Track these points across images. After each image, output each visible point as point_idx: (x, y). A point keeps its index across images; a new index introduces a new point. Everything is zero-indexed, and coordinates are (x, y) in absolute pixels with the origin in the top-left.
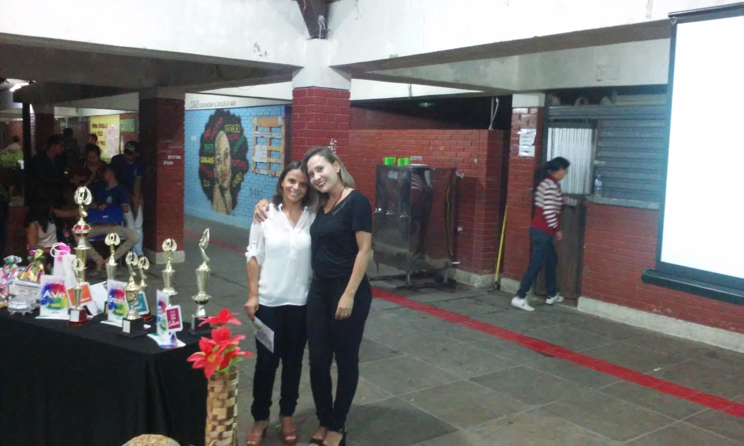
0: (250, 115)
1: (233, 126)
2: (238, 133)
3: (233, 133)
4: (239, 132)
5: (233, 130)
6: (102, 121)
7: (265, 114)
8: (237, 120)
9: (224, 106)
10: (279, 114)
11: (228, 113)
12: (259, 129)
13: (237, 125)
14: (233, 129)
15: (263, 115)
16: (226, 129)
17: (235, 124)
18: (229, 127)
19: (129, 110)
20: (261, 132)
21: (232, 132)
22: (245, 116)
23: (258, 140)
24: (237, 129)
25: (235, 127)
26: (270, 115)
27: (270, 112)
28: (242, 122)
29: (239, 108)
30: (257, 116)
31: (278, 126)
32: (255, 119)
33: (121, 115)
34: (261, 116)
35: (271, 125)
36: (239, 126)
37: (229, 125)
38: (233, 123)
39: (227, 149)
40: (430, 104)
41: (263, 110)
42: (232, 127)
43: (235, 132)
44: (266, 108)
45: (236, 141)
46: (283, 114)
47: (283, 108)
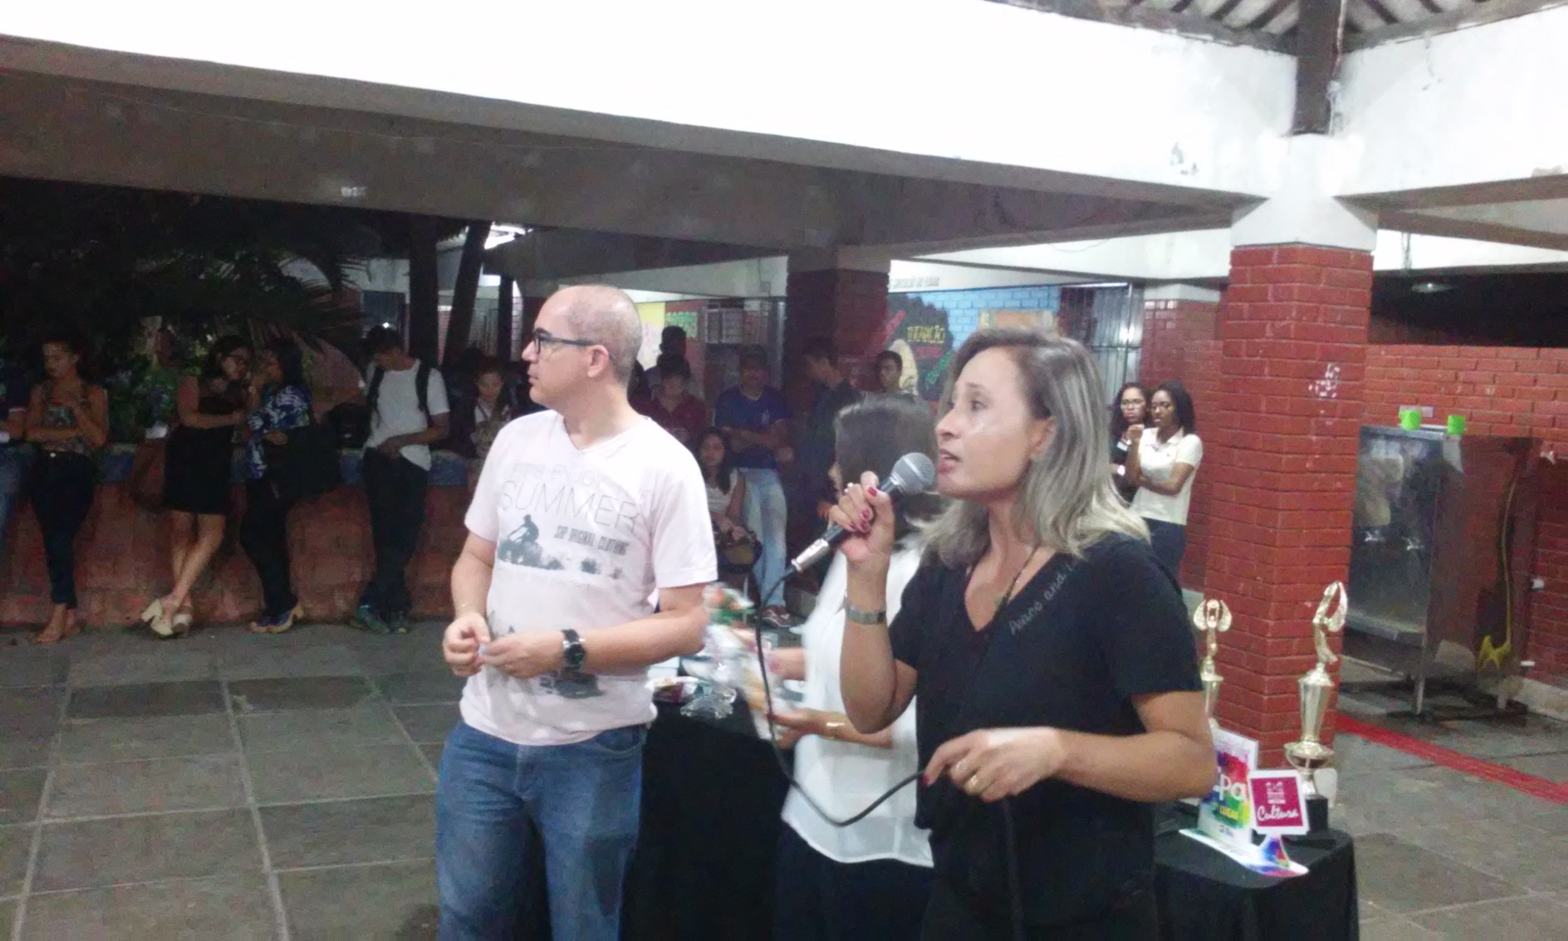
0: (971, 308)
1: (929, 330)
2: (939, 345)
3: (927, 344)
4: (941, 342)
5: (927, 339)
7: (1009, 304)
8: (940, 317)
9: (911, 286)
10: (1044, 303)
11: (918, 302)
13: (938, 327)
14: (926, 334)
15: (1004, 307)
16: (910, 335)
17: (934, 325)
18: (920, 330)
19: (698, 294)
21: (925, 341)
22: (957, 308)
24: (937, 336)
25: (934, 332)
26: (1022, 307)
27: (1021, 300)
28: (951, 320)
29: (944, 291)
30: (989, 310)
32: (985, 316)
33: (667, 303)
34: (999, 310)
36: (942, 329)
37: (917, 328)
38: (929, 323)
39: (911, 378)
40: (1440, 288)
41: (1006, 294)
42: (924, 331)
43: (934, 342)
44: (1013, 292)
45: (935, 362)
46: (1055, 304)
47: (1055, 293)
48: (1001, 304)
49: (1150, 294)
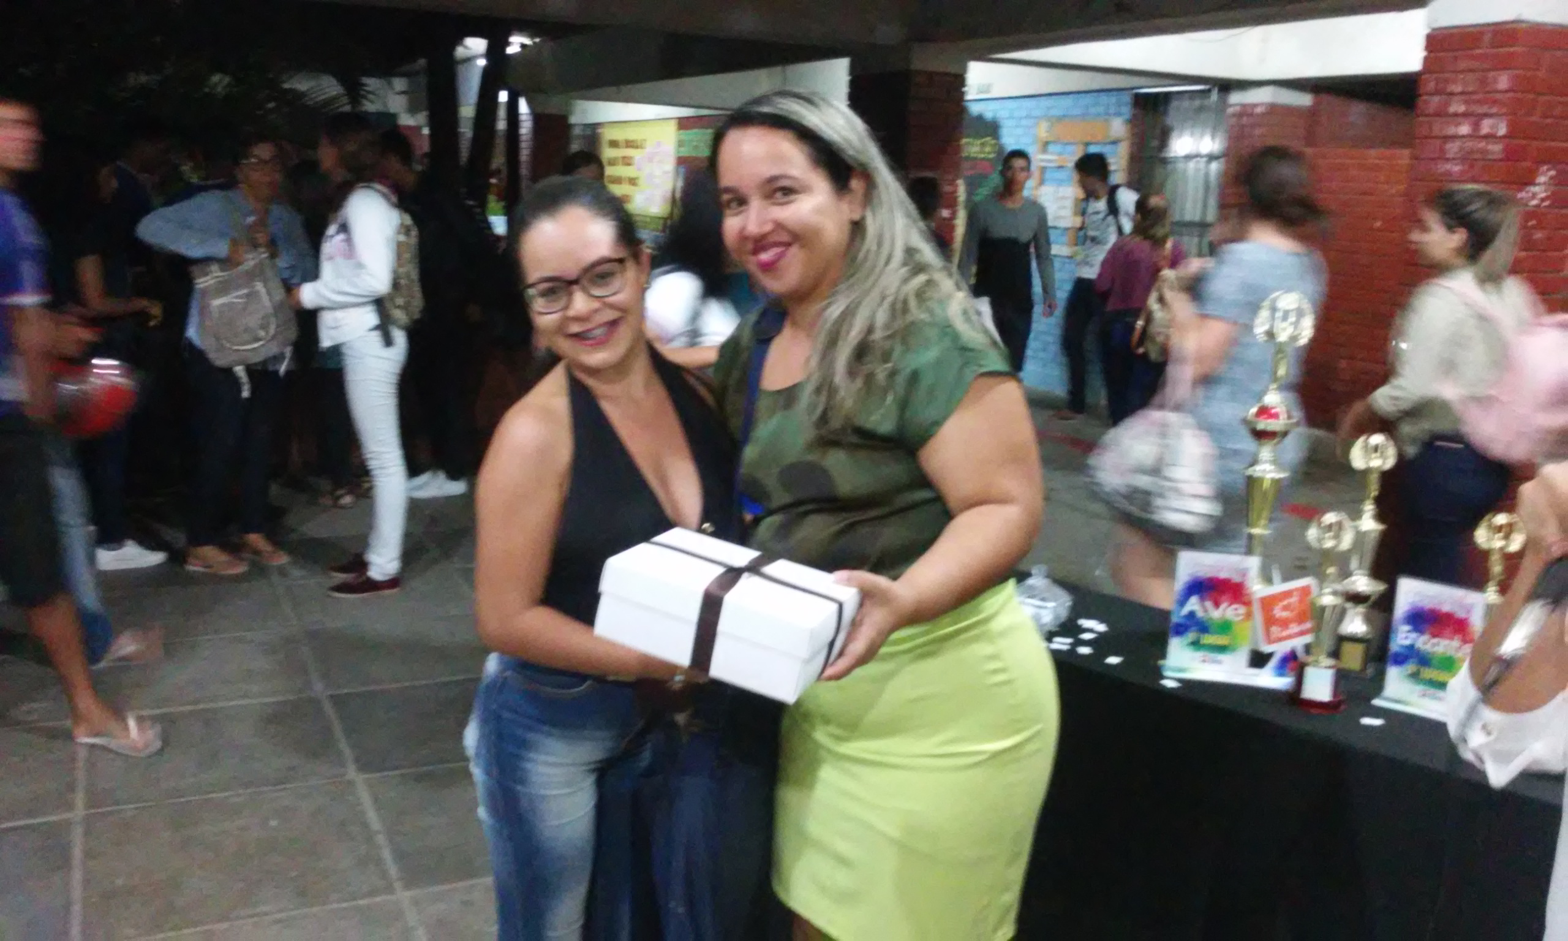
0: (1028, 117)
1: (978, 143)
3: (975, 159)
4: (994, 155)
6: (631, 134)
7: (1071, 111)
8: (991, 129)
10: (1114, 110)
12: (1051, 148)
13: (988, 139)
15: (1067, 115)
17: (984, 137)
18: (969, 143)
19: (709, 108)
20: (1060, 154)
21: (972, 155)
22: (1011, 117)
23: (1048, 175)
24: (985, 148)
25: (983, 145)
26: (1088, 115)
27: (1087, 107)
28: (1003, 130)
29: (997, 98)
30: (1049, 119)
31: (1112, 139)
32: (1043, 126)
33: (680, 119)
34: (1060, 119)
35: (1088, 139)
36: (995, 141)
38: (978, 136)
41: (1068, 101)
42: (974, 144)
43: (982, 156)
44: (1076, 98)
45: (985, 178)
46: (1127, 111)
47: (1127, 98)
48: (1061, 113)
49: (1236, 98)
